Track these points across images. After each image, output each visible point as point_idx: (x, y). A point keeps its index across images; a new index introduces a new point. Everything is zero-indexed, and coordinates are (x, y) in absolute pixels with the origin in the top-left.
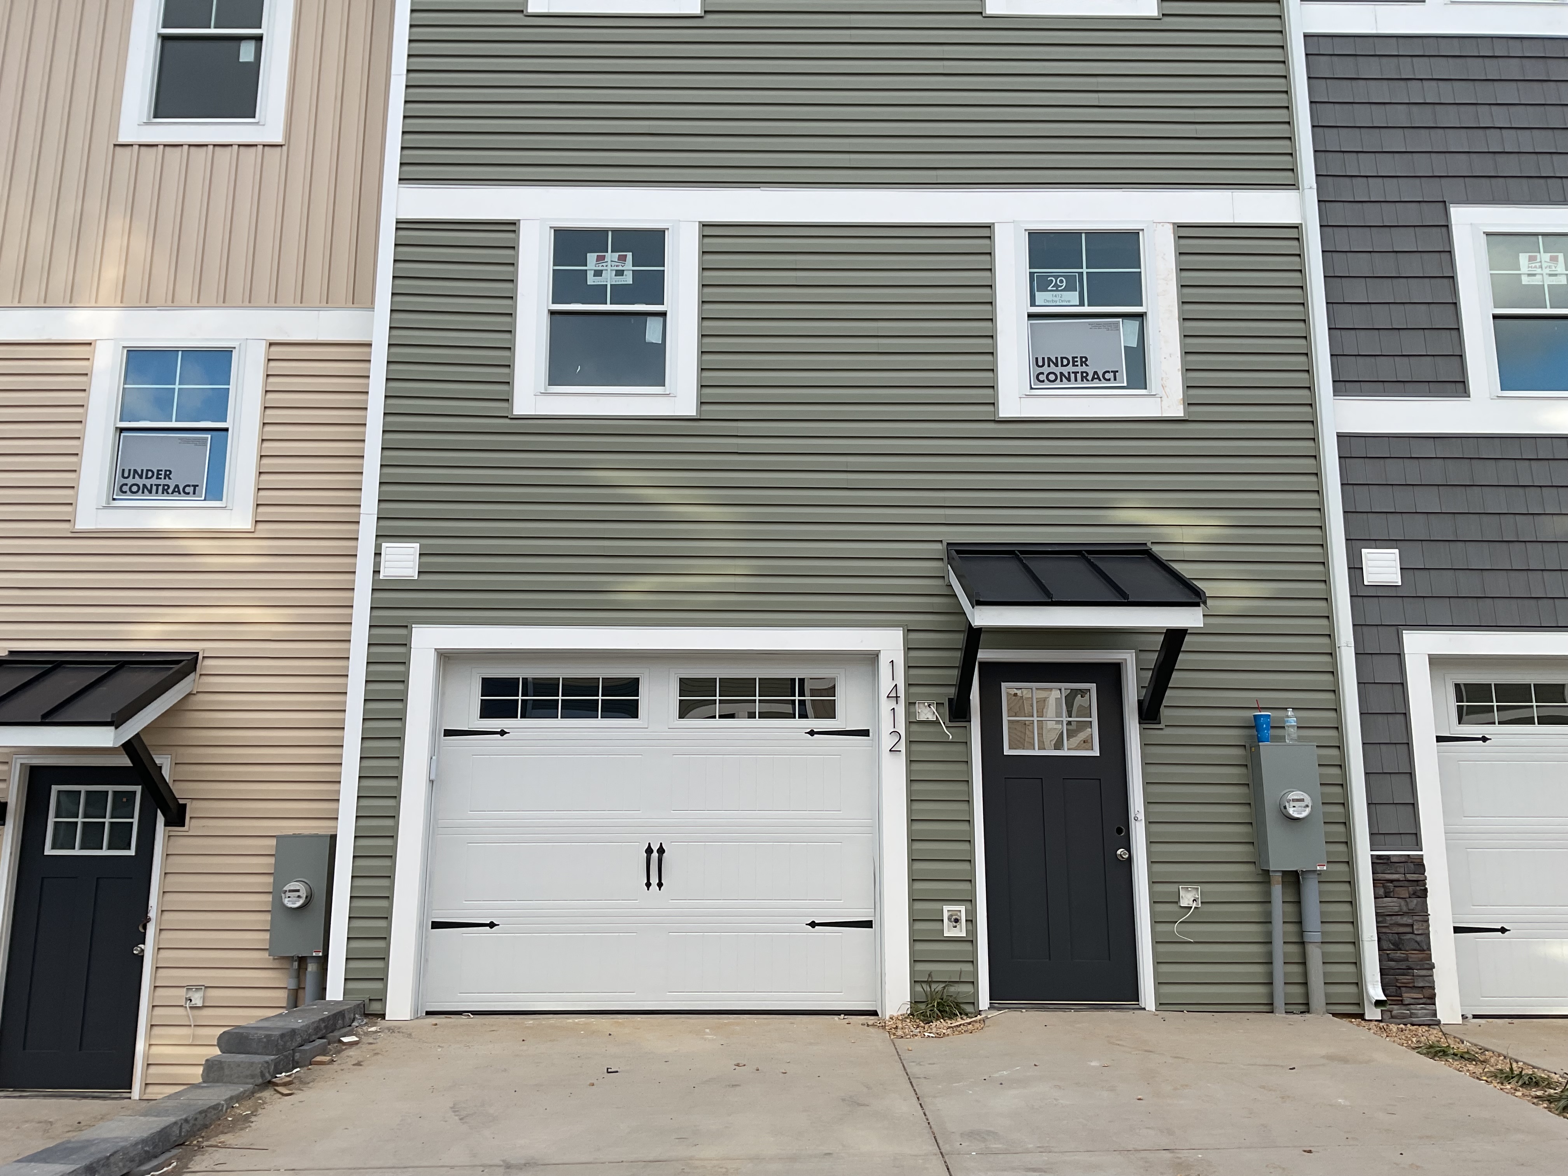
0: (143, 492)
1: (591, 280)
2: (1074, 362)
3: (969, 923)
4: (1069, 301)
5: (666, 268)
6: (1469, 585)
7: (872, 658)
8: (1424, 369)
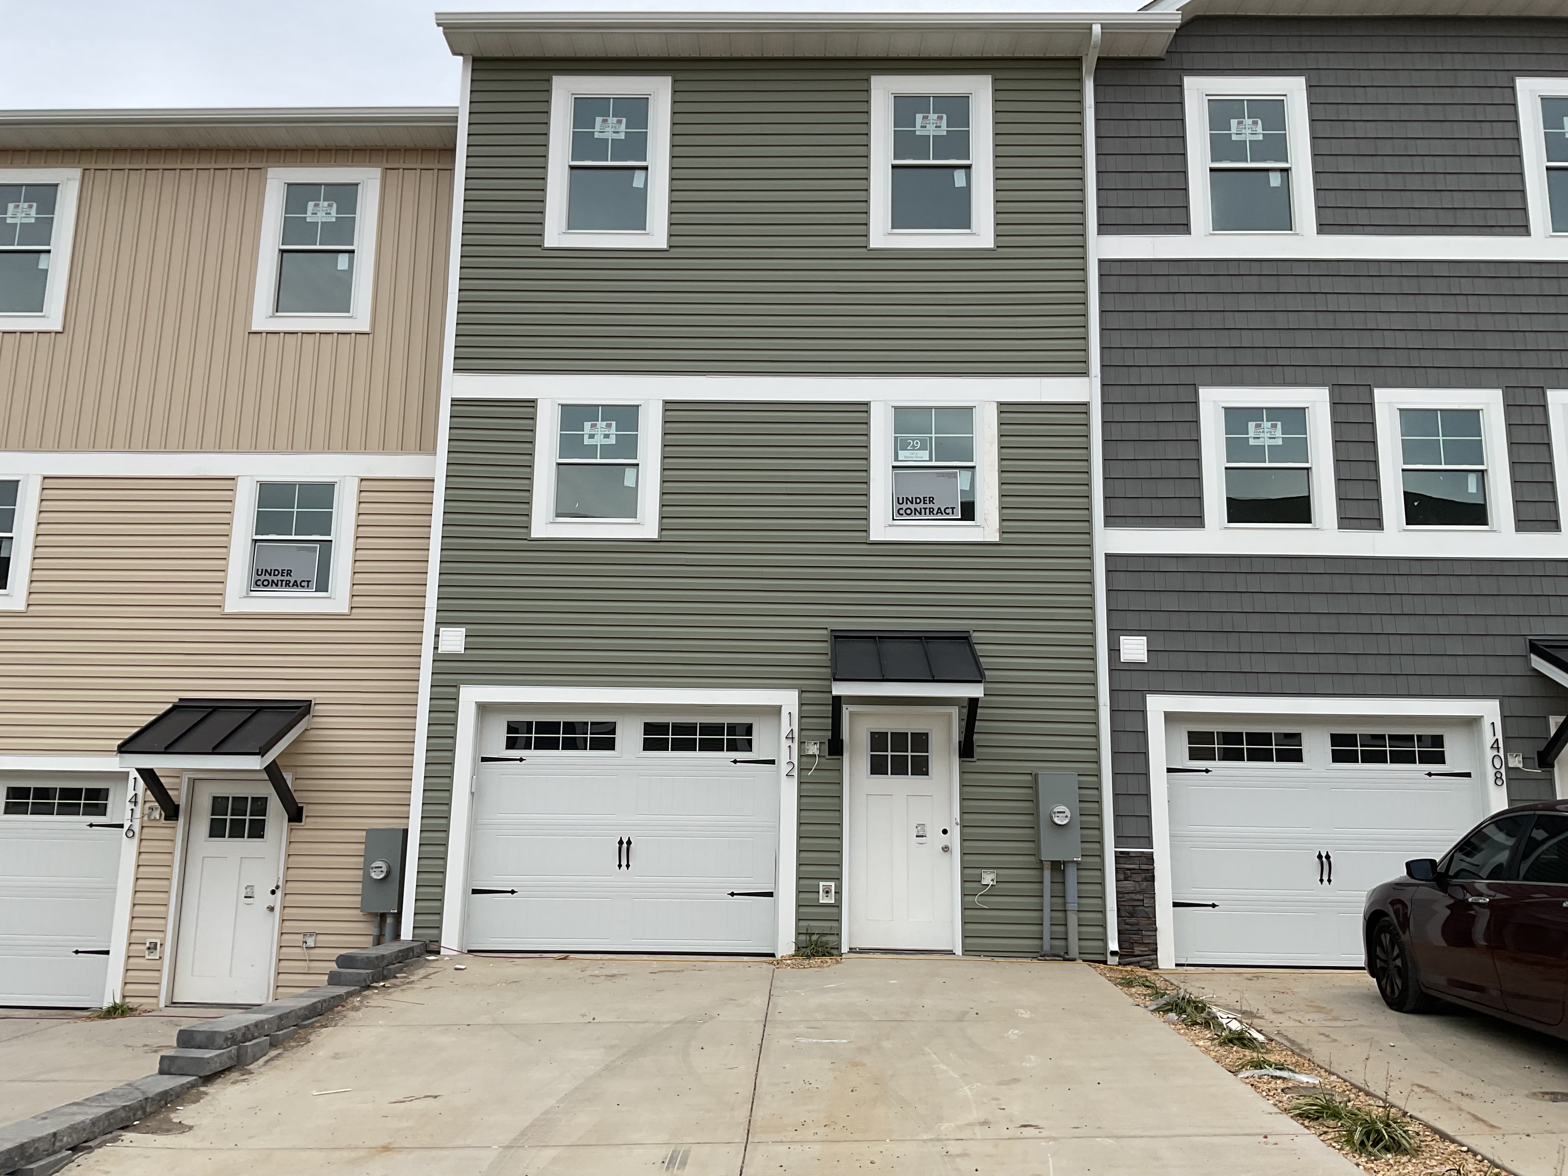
0: (272, 586)
1: (587, 441)
2: (924, 500)
3: (837, 895)
4: (922, 457)
5: (639, 433)
6: (1197, 662)
7: (776, 711)
8: (1173, 508)
